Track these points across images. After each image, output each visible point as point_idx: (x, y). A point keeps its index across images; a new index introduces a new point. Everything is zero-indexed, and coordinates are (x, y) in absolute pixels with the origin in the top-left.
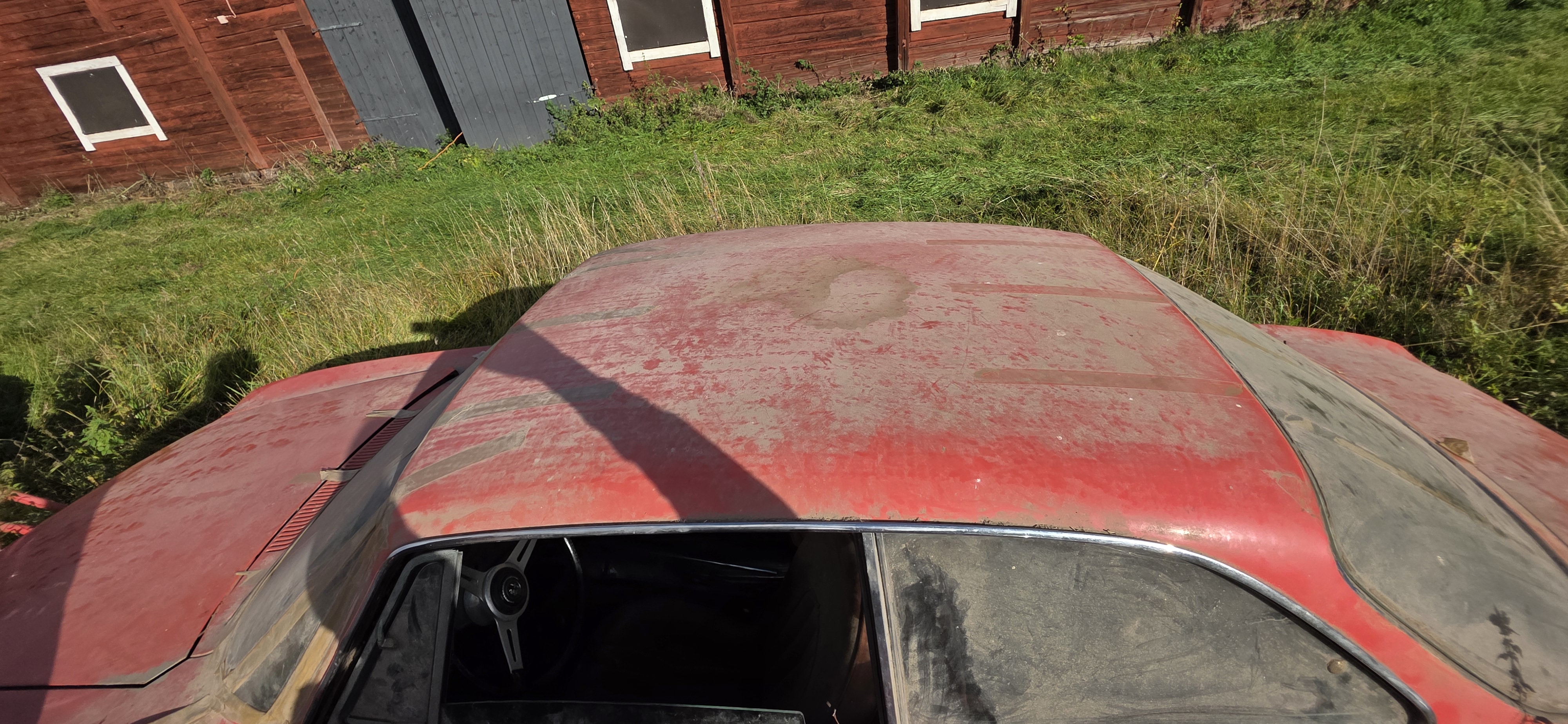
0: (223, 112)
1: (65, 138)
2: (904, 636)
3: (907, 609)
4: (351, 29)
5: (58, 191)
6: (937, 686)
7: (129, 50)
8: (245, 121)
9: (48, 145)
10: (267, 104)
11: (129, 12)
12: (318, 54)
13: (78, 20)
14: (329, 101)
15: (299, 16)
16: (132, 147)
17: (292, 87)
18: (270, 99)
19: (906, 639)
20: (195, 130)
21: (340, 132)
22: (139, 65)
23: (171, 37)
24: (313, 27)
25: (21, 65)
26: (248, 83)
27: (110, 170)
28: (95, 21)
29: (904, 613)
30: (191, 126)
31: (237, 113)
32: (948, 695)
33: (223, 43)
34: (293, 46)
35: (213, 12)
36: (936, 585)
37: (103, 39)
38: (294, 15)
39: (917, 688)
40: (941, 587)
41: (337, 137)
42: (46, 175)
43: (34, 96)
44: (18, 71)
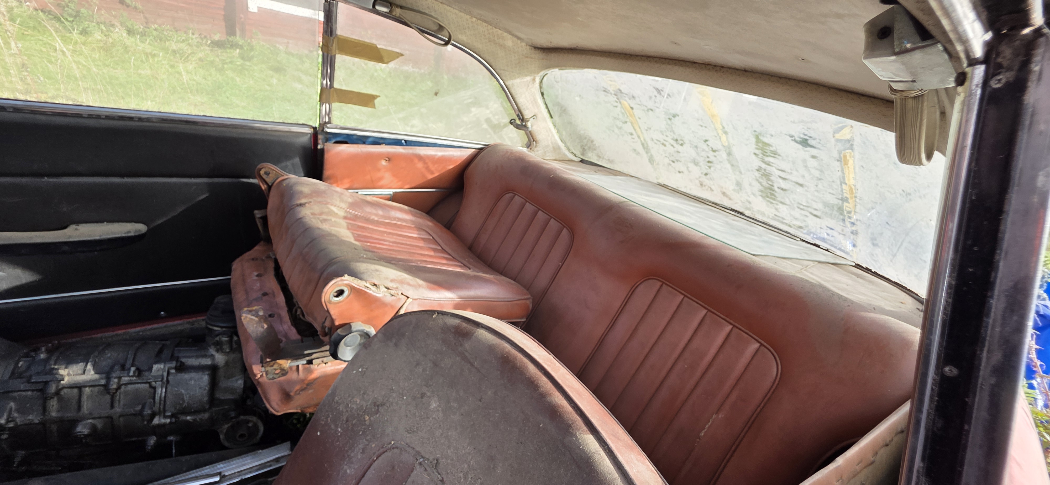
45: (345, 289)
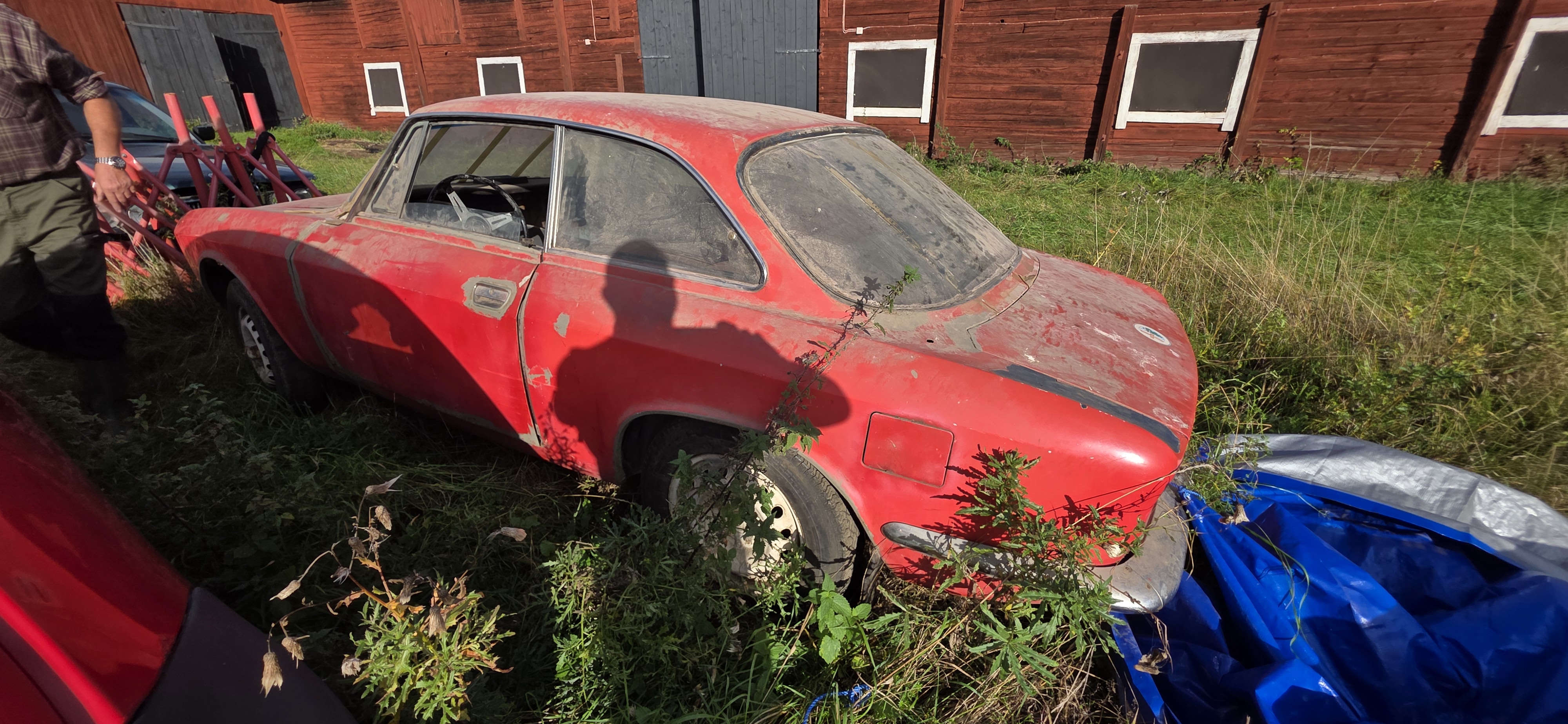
4: (662, 59)
7: (529, 54)
11: (538, 30)
12: (637, 74)
13: (509, 31)
15: (634, 46)
22: (531, 65)
23: (555, 49)
24: (640, 55)
25: (470, 55)
28: (517, 32)
33: (583, 58)
34: (623, 66)
35: (584, 36)
37: (518, 45)
38: (632, 44)
43: (469, 75)
44: (467, 58)
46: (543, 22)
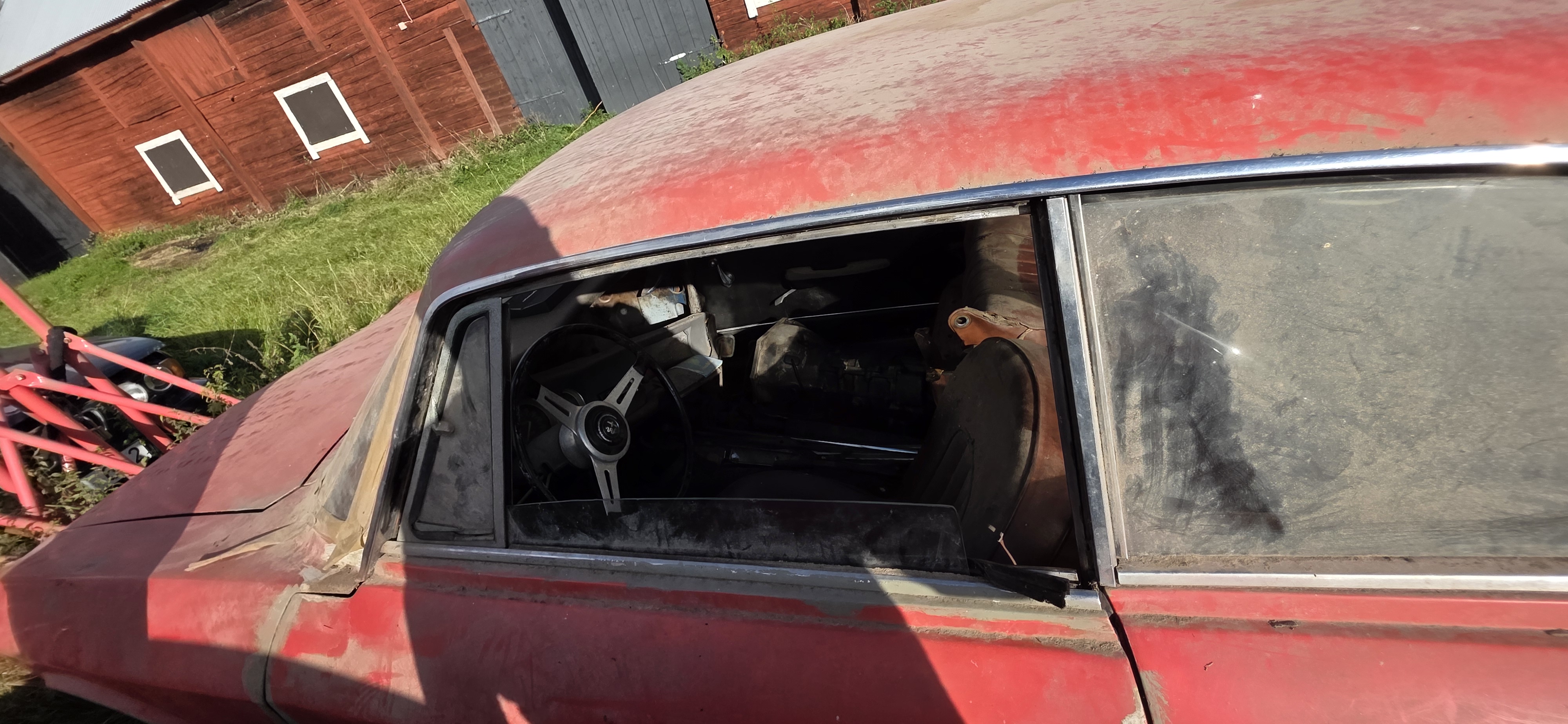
0: (409, 111)
1: (298, 150)
2: (1117, 382)
3: (1124, 335)
4: (503, 17)
5: (296, 196)
6: (1175, 465)
7: (336, 66)
8: (426, 117)
9: (287, 158)
10: (442, 99)
11: (334, 32)
12: (479, 46)
13: (298, 45)
14: (490, 89)
15: (461, 12)
16: (345, 152)
17: (460, 81)
18: (443, 94)
19: (1121, 387)
20: (389, 132)
21: (501, 117)
22: (344, 79)
23: (366, 49)
24: (473, 20)
25: (262, 91)
26: (425, 82)
27: (331, 174)
28: (310, 43)
29: (1117, 343)
30: (386, 128)
31: (419, 110)
32: (1195, 480)
33: (404, 48)
34: (459, 42)
35: (395, 20)
36: (1176, 289)
37: (318, 58)
38: (457, 11)
39: (1139, 469)
40: (1185, 292)
41: (499, 123)
42: (288, 184)
43: (274, 116)
44: (261, 97)
45: (966, 318)
46: (335, 20)
